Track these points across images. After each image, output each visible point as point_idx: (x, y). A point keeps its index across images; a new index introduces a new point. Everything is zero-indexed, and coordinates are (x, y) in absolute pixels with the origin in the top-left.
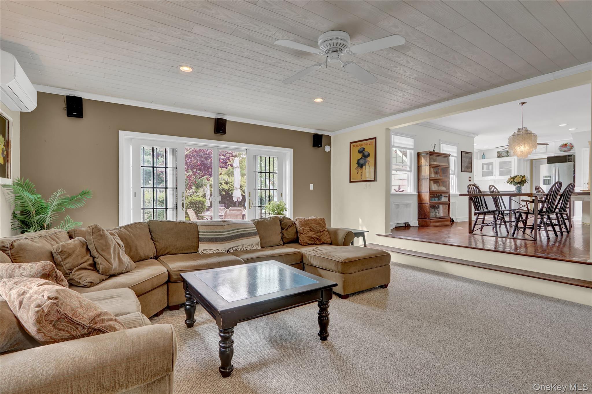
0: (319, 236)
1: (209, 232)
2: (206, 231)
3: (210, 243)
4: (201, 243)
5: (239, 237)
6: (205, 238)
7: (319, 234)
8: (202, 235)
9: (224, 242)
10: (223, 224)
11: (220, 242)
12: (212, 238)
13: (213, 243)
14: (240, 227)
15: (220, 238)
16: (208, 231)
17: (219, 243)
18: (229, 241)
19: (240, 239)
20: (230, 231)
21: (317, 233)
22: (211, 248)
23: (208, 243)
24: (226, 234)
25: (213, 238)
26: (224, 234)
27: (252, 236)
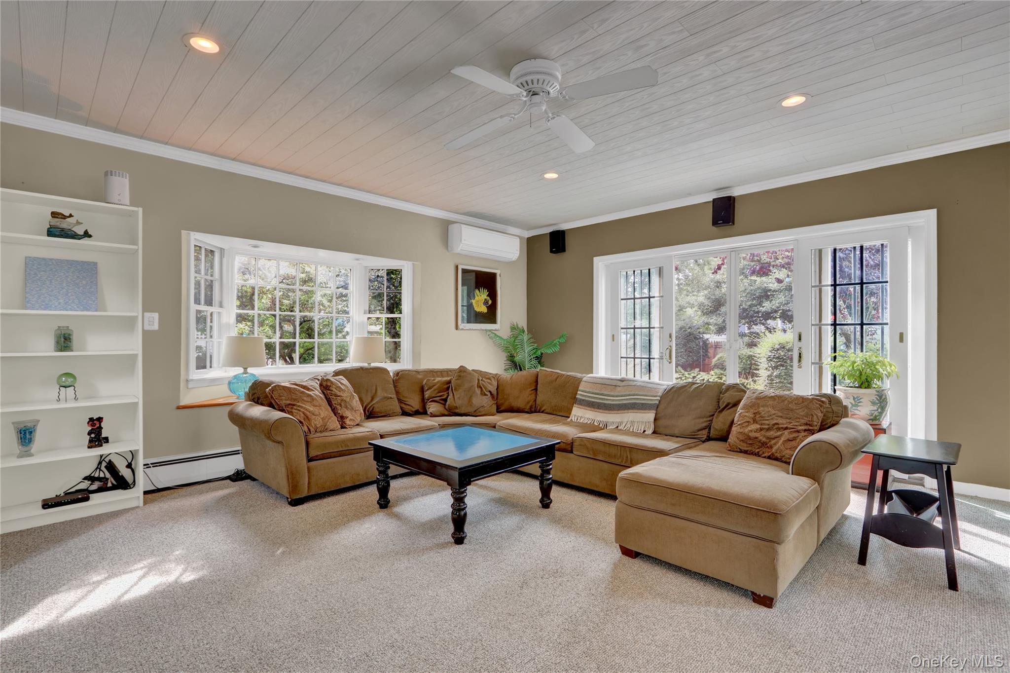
0: (770, 439)
1: (593, 393)
2: (588, 390)
3: (588, 408)
4: (576, 406)
5: (629, 409)
6: (583, 400)
7: (772, 433)
8: (581, 395)
9: (608, 412)
10: (619, 383)
11: (603, 409)
12: (593, 402)
13: (592, 409)
14: (637, 393)
15: (605, 404)
16: (591, 390)
17: (601, 411)
18: (615, 412)
19: (630, 411)
20: (622, 396)
21: (768, 429)
22: (587, 416)
23: (586, 408)
24: (616, 400)
25: (596, 402)
26: (613, 400)
27: (645, 409)
